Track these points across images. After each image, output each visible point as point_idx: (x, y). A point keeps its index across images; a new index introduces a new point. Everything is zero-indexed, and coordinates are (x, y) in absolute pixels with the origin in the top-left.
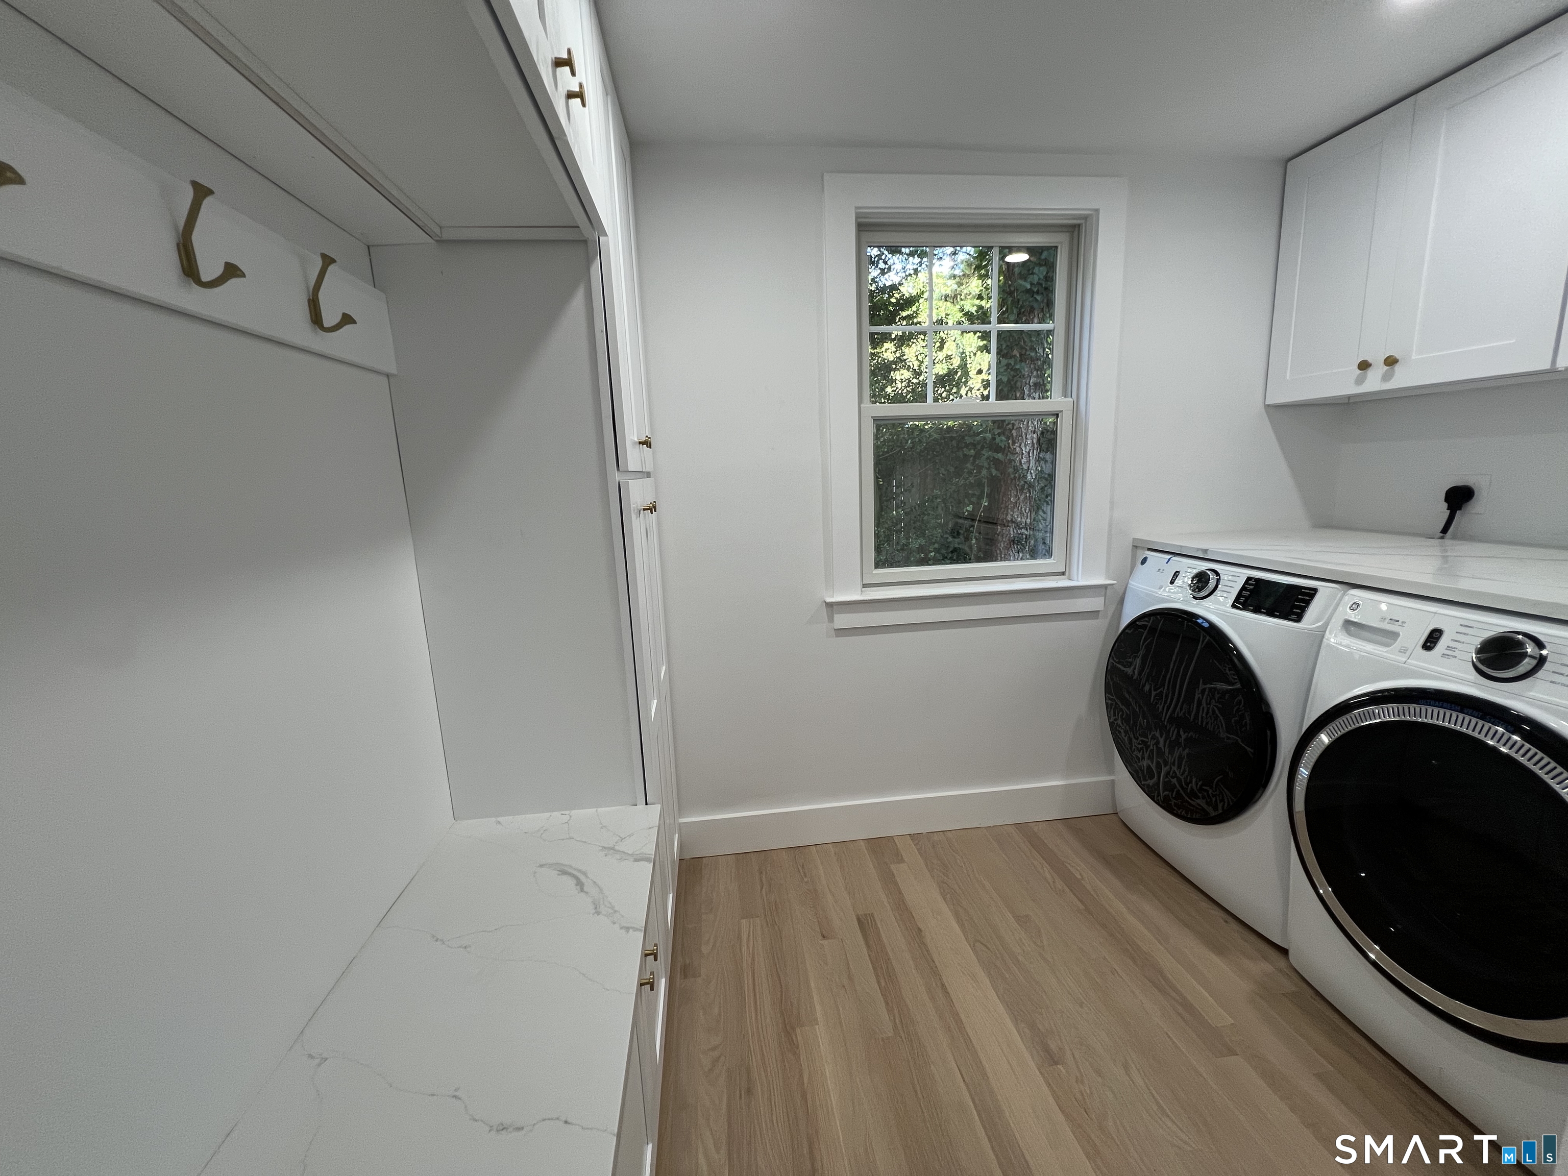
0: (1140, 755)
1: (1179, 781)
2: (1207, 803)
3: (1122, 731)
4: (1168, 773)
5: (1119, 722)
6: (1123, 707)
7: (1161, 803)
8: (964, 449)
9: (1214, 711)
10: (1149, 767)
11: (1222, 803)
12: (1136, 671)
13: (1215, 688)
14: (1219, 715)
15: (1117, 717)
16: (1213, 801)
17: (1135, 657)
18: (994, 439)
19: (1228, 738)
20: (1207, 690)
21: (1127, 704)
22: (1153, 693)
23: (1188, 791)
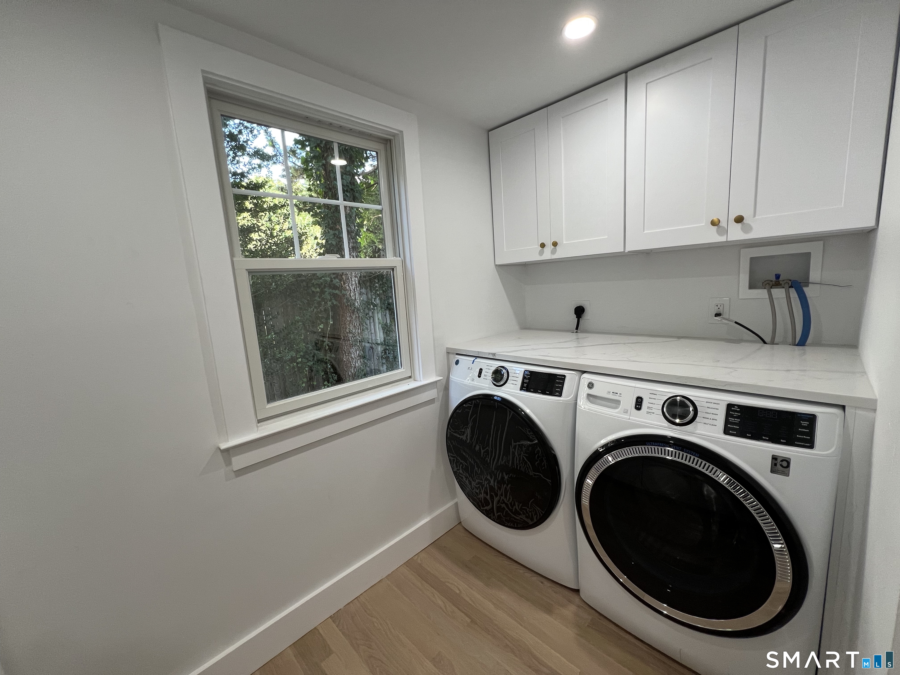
0: (477, 491)
1: (507, 505)
2: (526, 517)
3: (464, 477)
4: (499, 501)
5: (461, 471)
6: (462, 461)
7: (496, 520)
8: (312, 288)
9: (523, 458)
10: (485, 499)
11: (536, 516)
12: (468, 437)
13: (522, 444)
14: (527, 461)
15: (458, 468)
16: (530, 515)
17: (466, 428)
18: (332, 281)
19: (535, 475)
20: (517, 447)
21: (465, 459)
22: (482, 451)
23: (514, 511)
